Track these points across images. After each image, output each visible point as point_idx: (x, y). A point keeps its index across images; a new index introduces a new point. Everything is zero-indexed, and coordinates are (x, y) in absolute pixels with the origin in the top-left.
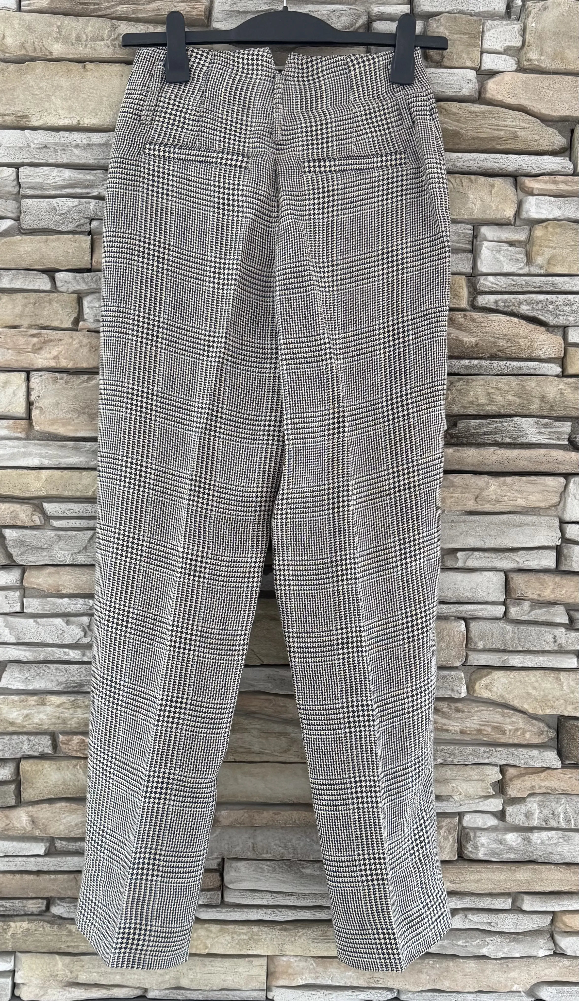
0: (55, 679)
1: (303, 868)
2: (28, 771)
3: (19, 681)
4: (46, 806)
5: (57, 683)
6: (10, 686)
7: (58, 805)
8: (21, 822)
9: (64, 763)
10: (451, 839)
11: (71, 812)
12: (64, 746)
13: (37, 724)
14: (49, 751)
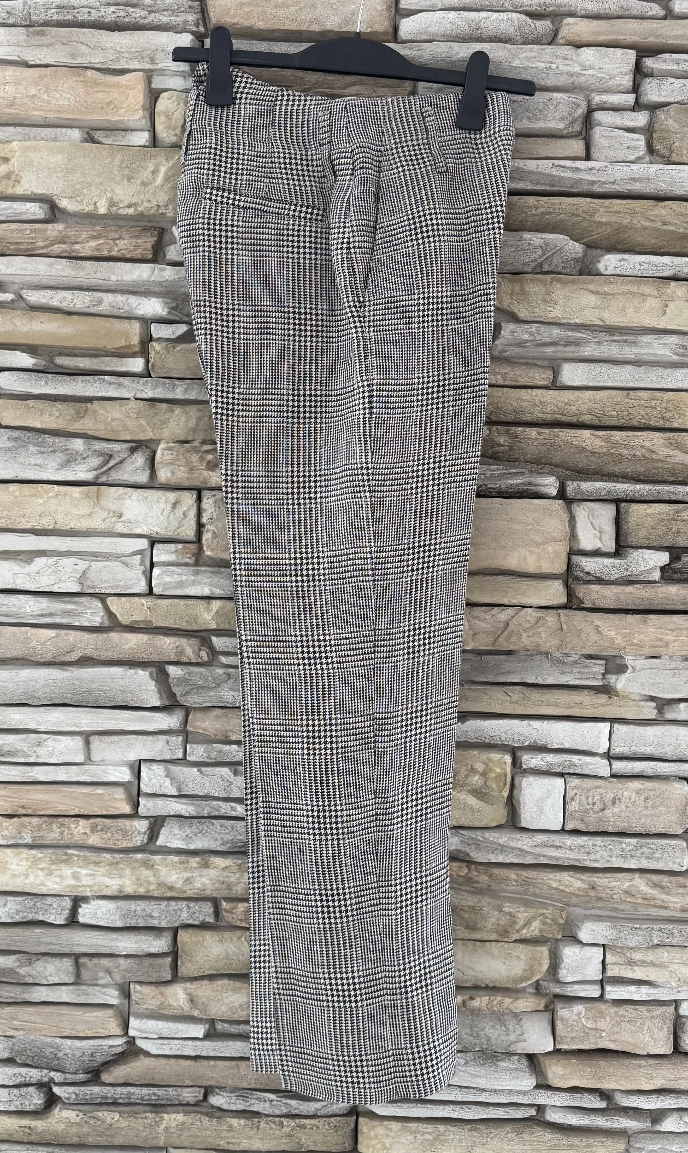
0: (219, 838)
1: (498, 1060)
2: (187, 943)
3: (179, 839)
4: (206, 982)
5: (221, 842)
6: (168, 845)
7: (220, 983)
8: (177, 1000)
9: (227, 935)
10: (665, 1030)
11: (235, 990)
12: (228, 914)
13: (198, 889)
14: (211, 920)
